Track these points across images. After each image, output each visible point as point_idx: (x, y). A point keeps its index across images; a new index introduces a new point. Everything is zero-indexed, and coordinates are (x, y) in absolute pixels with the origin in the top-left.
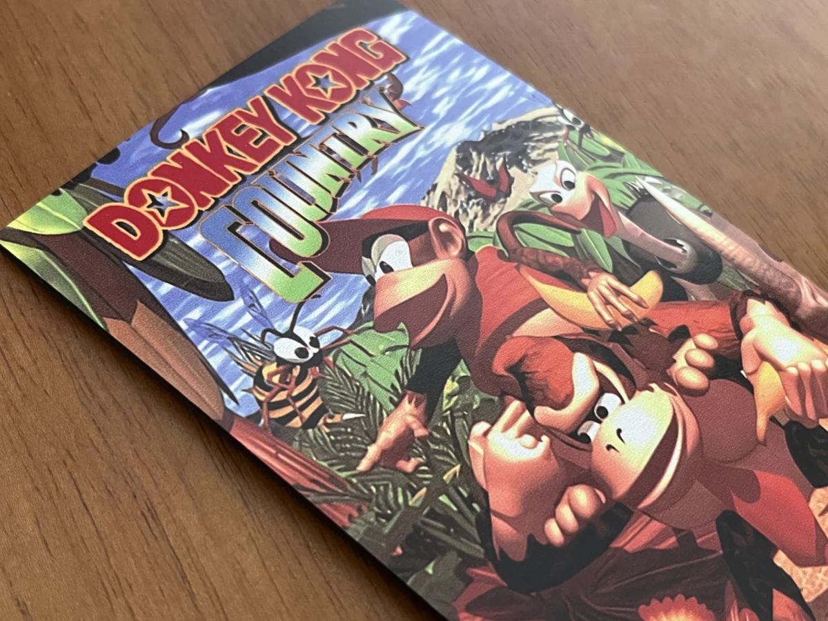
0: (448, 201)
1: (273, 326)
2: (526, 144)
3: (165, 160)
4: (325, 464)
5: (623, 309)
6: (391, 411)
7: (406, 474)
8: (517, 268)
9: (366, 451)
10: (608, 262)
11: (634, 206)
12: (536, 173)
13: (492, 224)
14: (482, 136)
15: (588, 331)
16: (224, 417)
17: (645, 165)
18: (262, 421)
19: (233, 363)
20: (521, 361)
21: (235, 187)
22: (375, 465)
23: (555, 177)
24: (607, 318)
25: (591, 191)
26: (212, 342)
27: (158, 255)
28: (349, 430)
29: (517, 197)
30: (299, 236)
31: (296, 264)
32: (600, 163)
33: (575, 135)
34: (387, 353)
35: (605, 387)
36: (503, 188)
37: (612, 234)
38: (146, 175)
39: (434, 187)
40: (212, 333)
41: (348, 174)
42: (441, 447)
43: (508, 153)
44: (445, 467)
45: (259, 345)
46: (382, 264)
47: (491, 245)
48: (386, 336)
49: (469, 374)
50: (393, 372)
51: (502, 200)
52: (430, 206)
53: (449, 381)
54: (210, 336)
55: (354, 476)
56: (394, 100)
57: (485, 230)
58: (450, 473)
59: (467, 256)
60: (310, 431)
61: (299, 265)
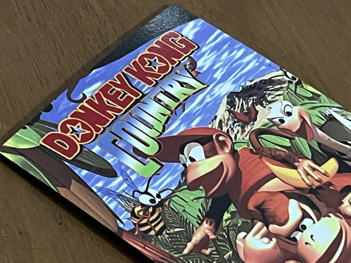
0: (223, 124)
1: (138, 189)
2: (265, 92)
3: (76, 109)
4: (167, 251)
5: (316, 178)
6: (198, 227)
7: (206, 255)
8: (260, 158)
9: (186, 245)
10: (309, 154)
11: (325, 124)
12: (271, 108)
13: (246, 136)
14: (241, 89)
15: (297, 188)
16: (118, 231)
17: (332, 101)
18: (136, 232)
19: (120, 206)
20: (262, 203)
21: (112, 121)
22: (191, 251)
23: (281, 109)
24: (308, 182)
25: (301, 117)
26: (109, 197)
27: (79, 157)
28: (178, 236)
29: (260, 121)
30: (147, 145)
31: (146, 158)
32: (307, 101)
33: (292, 87)
34: (195, 201)
35: (305, 215)
36: (253, 116)
37: (312, 139)
38: (67, 117)
39: (216, 117)
40: (109, 193)
41: (170, 112)
42: (223, 244)
43: (255, 97)
44: (225, 252)
45: (132, 198)
46: (190, 158)
47: (247, 146)
48: (194, 192)
49: (236, 210)
50: (198, 210)
51: (252, 123)
52: (214, 127)
53: (226, 213)
54: (108, 194)
55: (181, 256)
56: (192, 71)
57: (243, 139)
58: (228, 255)
59: (234, 153)
60: (159, 237)
61: (148, 159)
